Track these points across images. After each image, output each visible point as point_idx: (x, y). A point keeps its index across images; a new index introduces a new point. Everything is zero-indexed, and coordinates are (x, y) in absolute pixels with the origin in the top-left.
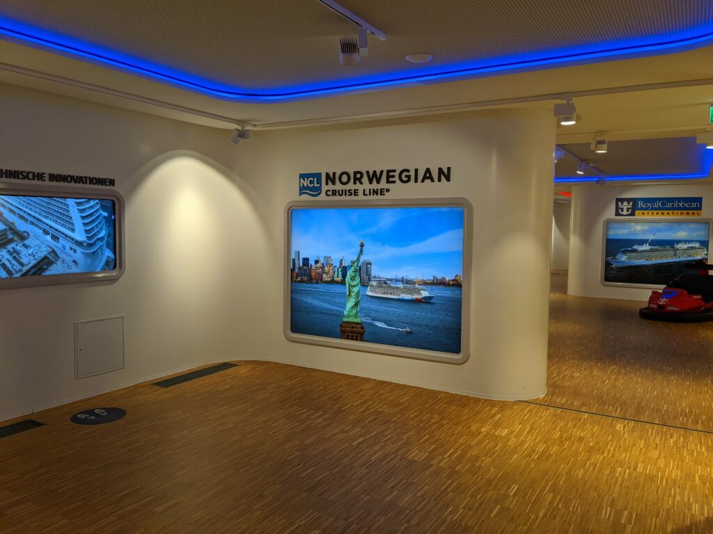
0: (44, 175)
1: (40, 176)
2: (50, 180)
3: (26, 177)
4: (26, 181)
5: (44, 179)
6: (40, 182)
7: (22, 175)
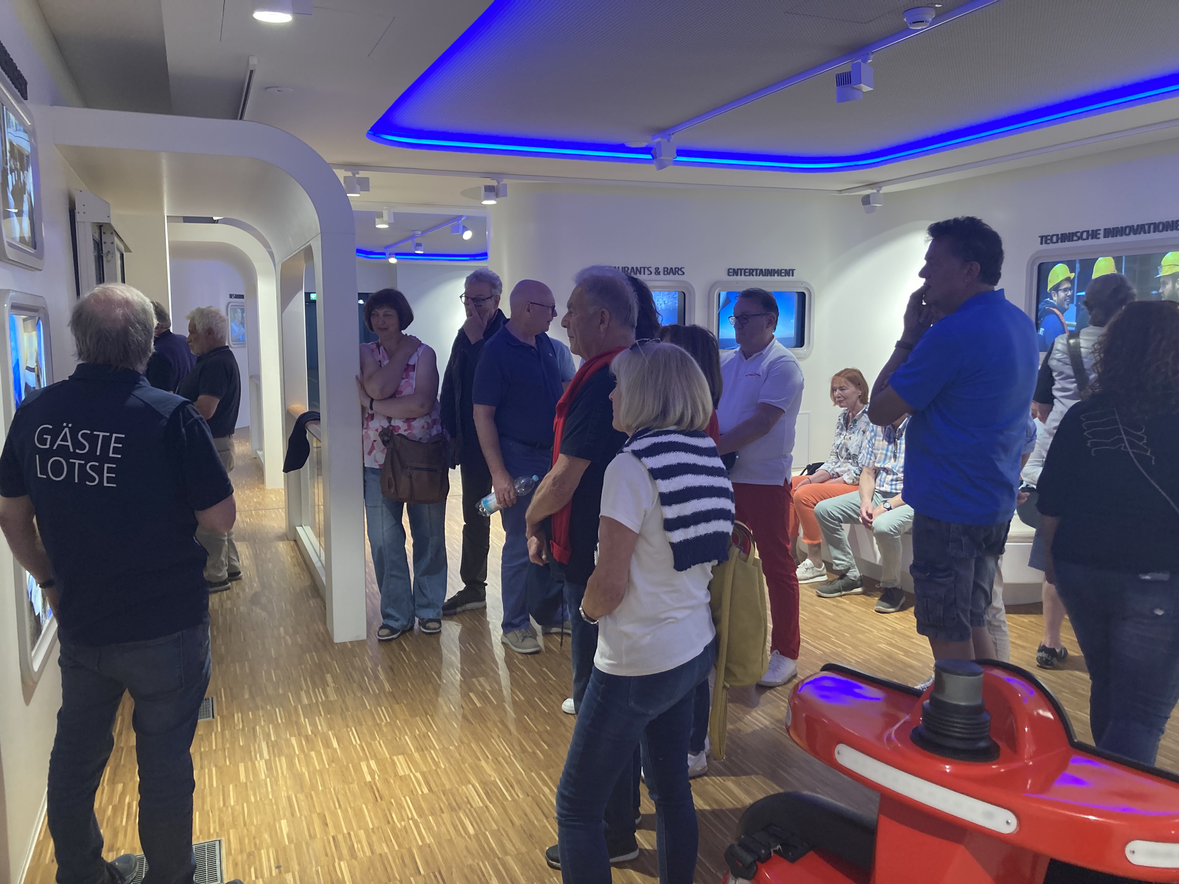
0: (1099, 232)
1: (1094, 234)
2: (1105, 237)
3: (1080, 238)
4: (1081, 243)
5: (1098, 236)
6: (1094, 242)
7: (1077, 236)
